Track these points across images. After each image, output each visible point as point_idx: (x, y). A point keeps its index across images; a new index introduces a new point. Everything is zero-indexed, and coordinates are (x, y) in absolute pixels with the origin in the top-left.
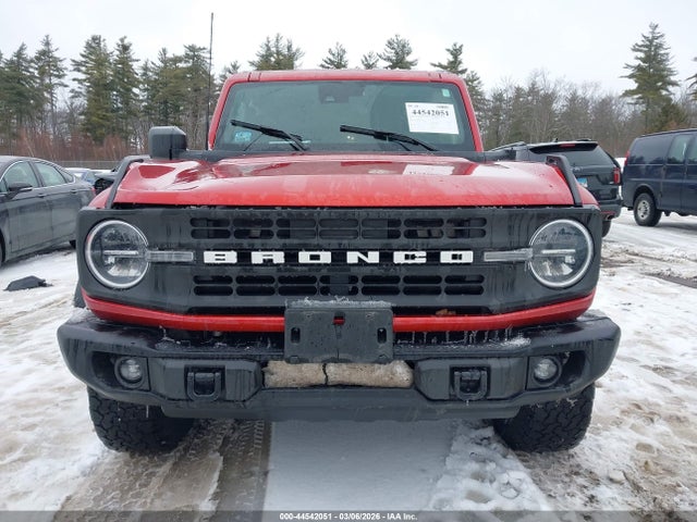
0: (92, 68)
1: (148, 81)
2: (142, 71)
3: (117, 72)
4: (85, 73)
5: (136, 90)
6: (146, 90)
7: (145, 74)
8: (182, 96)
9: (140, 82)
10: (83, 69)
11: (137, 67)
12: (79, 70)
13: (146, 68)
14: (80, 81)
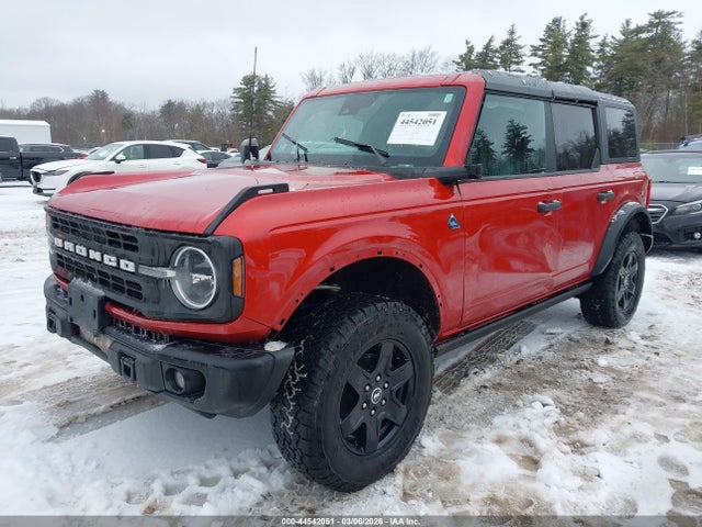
0: (548, 52)
1: (603, 58)
2: (598, 48)
3: (573, 52)
4: (540, 57)
5: (589, 69)
6: (600, 67)
7: (601, 50)
8: (638, 71)
9: (594, 60)
10: (540, 53)
11: (594, 44)
12: (535, 55)
13: (603, 44)
14: (535, 66)
